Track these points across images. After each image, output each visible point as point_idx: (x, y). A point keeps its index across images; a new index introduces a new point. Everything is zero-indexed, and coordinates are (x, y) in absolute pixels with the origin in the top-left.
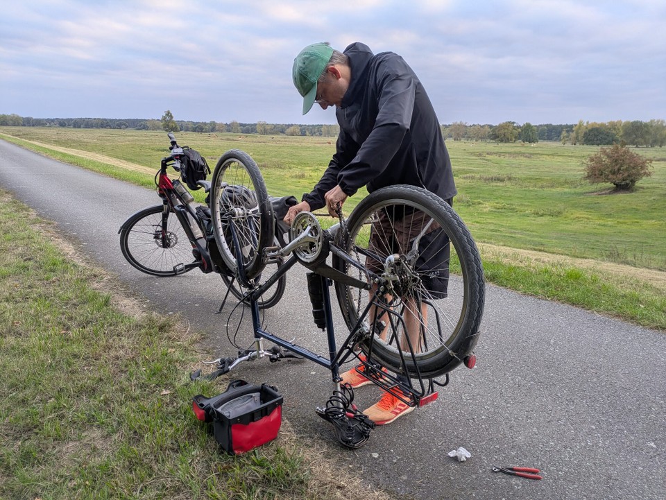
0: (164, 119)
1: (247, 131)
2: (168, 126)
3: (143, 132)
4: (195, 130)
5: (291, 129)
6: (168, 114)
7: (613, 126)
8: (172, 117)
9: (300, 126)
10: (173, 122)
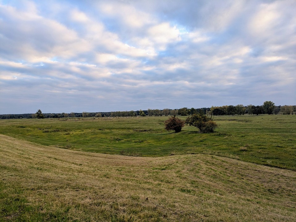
0: (37, 113)
1: (79, 116)
2: (39, 116)
3: (30, 119)
4: (54, 117)
5: (97, 115)
6: (39, 111)
7: (224, 108)
8: (41, 112)
9: (101, 113)
10: (42, 114)
